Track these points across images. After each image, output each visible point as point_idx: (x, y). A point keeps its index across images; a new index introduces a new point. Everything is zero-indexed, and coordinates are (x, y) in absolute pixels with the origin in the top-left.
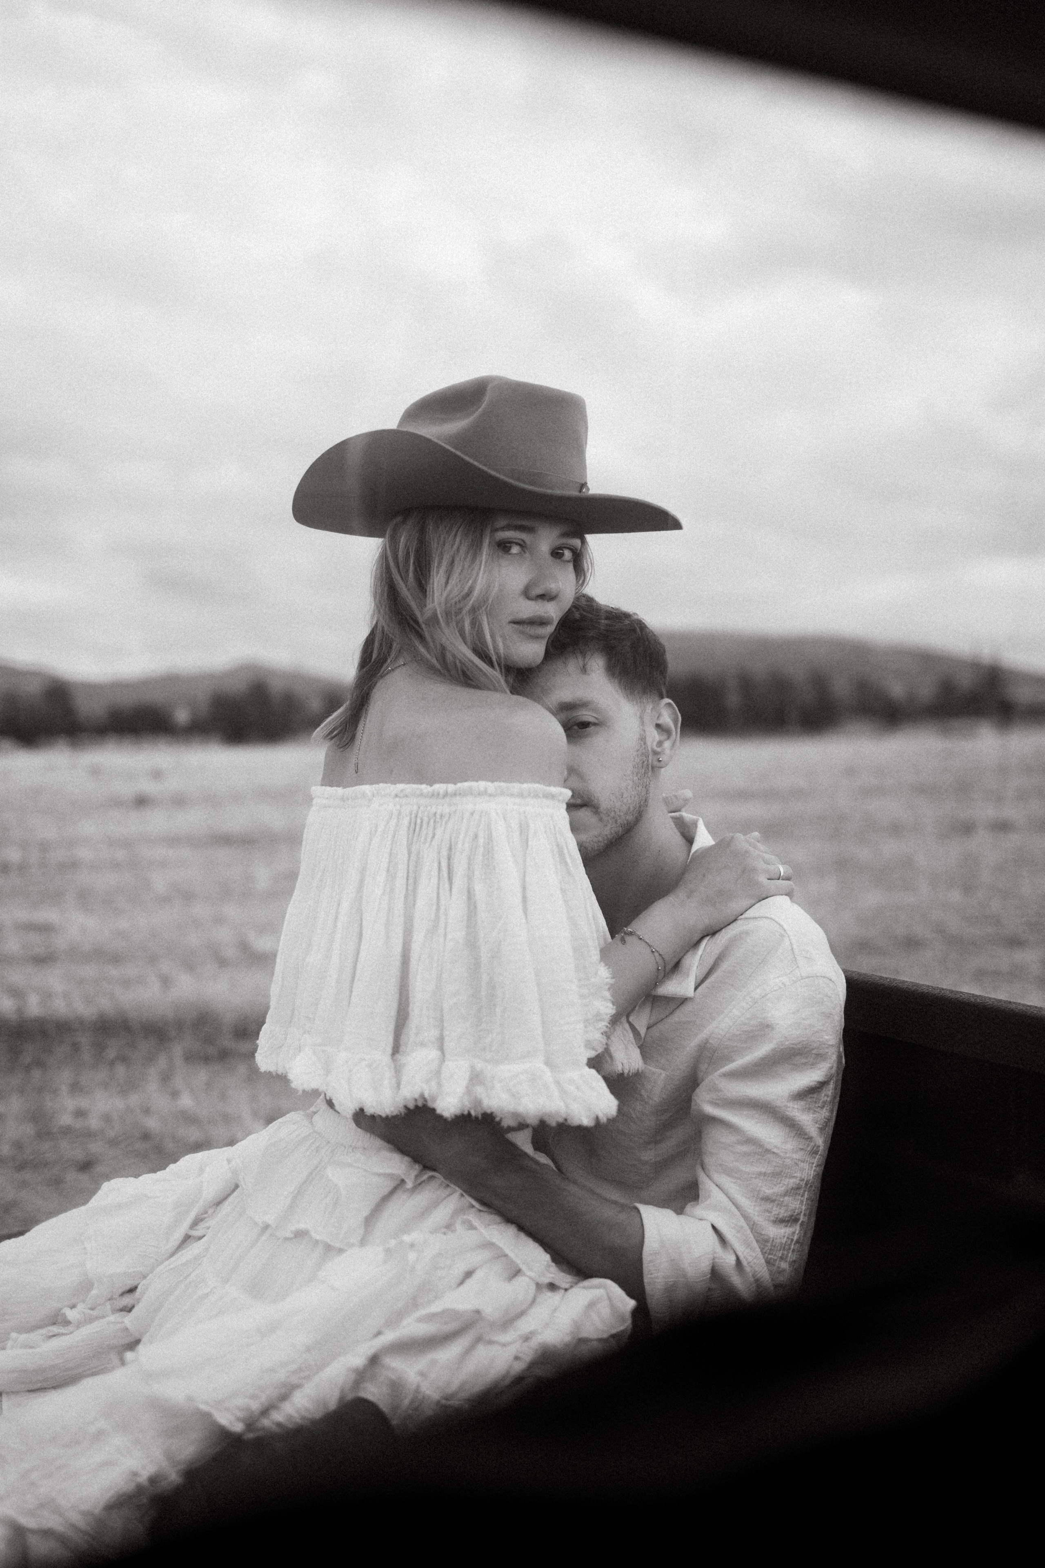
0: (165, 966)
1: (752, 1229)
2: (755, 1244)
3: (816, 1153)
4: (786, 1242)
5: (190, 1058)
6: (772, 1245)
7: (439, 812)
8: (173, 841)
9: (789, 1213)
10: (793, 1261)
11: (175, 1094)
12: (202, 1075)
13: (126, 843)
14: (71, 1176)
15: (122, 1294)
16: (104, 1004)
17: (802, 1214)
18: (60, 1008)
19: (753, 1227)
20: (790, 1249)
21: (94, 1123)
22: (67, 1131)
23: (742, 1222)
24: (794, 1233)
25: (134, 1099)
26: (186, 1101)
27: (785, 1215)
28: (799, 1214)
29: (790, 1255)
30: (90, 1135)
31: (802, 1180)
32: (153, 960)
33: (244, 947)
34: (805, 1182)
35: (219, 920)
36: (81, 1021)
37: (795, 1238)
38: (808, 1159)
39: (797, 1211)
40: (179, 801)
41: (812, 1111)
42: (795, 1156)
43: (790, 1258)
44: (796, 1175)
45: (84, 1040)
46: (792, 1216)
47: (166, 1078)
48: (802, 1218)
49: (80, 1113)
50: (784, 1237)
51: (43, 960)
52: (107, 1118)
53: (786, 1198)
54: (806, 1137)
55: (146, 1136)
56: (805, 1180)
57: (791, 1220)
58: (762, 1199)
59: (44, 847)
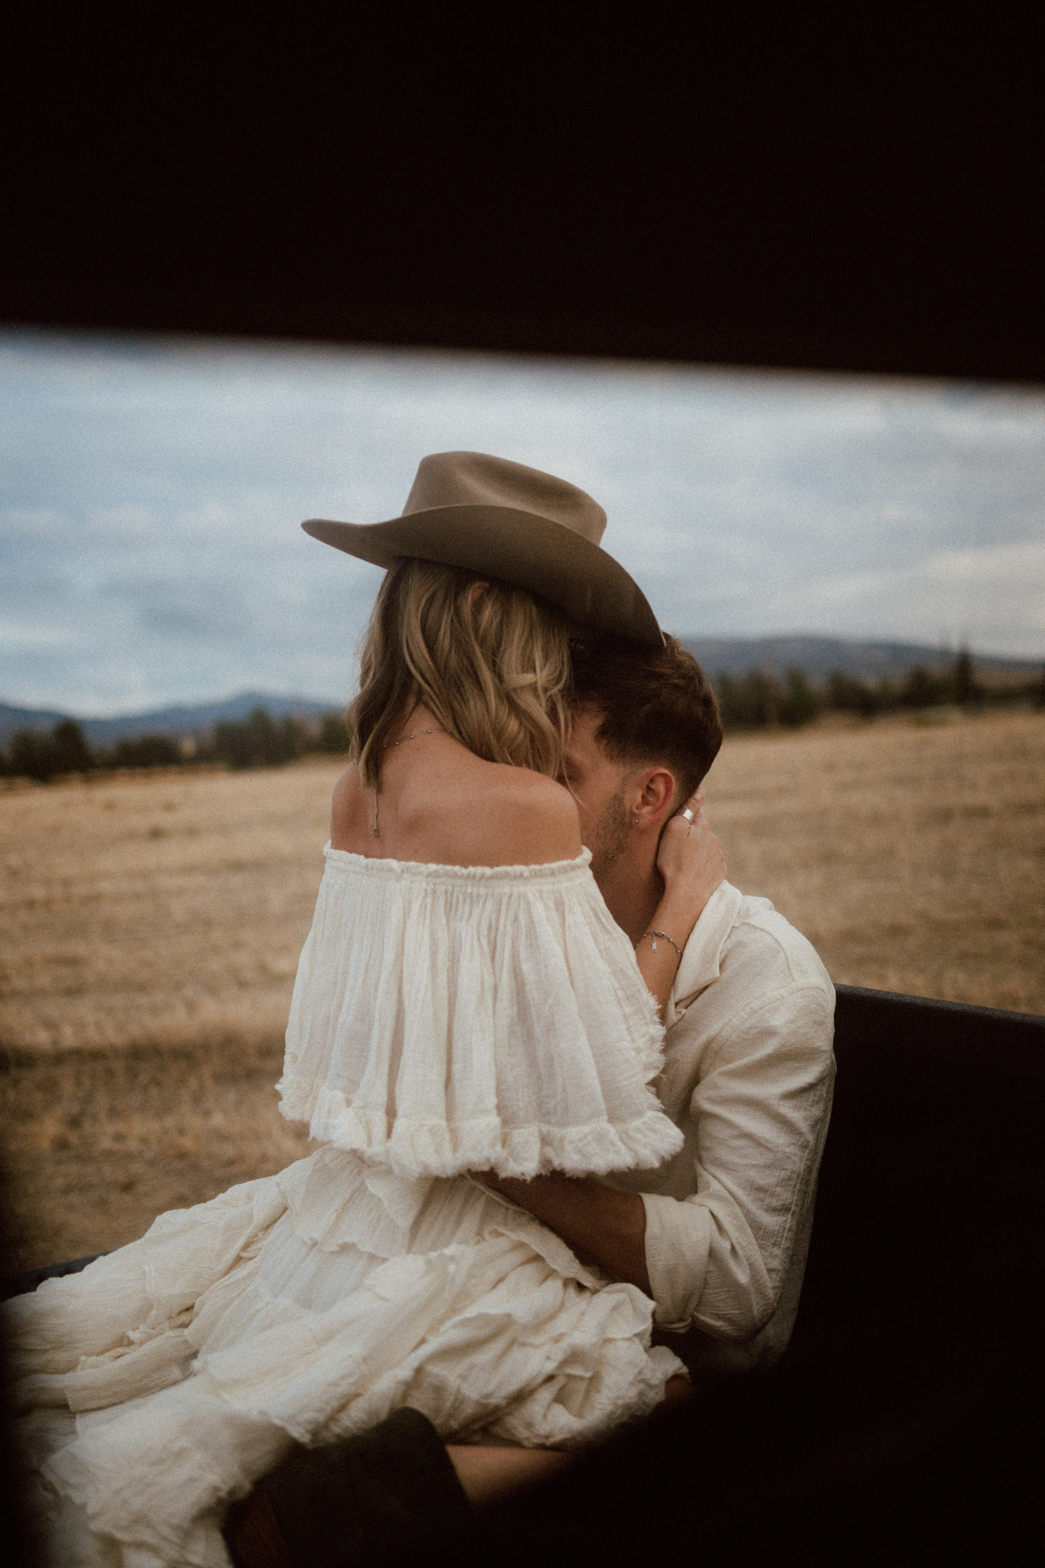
0: (189, 992)
1: (746, 1216)
2: (749, 1230)
3: (806, 1147)
4: (779, 1230)
5: (218, 1078)
6: (764, 1232)
7: (475, 893)
8: (190, 869)
9: (781, 1202)
10: (786, 1248)
11: (207, 1114)
12: (231, 1096)
13: (145, 874)
14: (116, 1198)
15: (180, 1313)
16: (135, 1031)
17: (794, 1204)
18: (94, 1038)
19: (747, 1213)
20: (782, 1236)
21: (133, 1145)
22: (109, 1154)
23: (738, 1210)
24: (785, 1221)
25: (170, 1121)
26: (218, 1120)
27: (777, 1204)
28: (791, 1204)
29: (783, 1242)
30: (129, 1156)
31: (793, 1172)
32: (178, 986)
33: (263, 968)
34: (796, 1174)
35: (237, 945)
36: (113, 1048)
37: (787, 1226)
38: (799, 1153)
39: (788, 1200)
40: (192, 832)
41: (803, 1110)
42: (787, 1150)
43: (784, 1245)
44: (787, 1167)
45: (118, 1066)
46: (784, 1205)
47: (197, 1099)
48: (793, 1208)
49: (119, 1137)
50: (777, 1225)
51: (74, 992)
52: (144, 1140)
53: (778, 1189)
54: (797, 1132)
55: (182, 1155)
56: (797, 1171)
57: (784, 1209)
58: (756, 1189)
59: (66, 883)
